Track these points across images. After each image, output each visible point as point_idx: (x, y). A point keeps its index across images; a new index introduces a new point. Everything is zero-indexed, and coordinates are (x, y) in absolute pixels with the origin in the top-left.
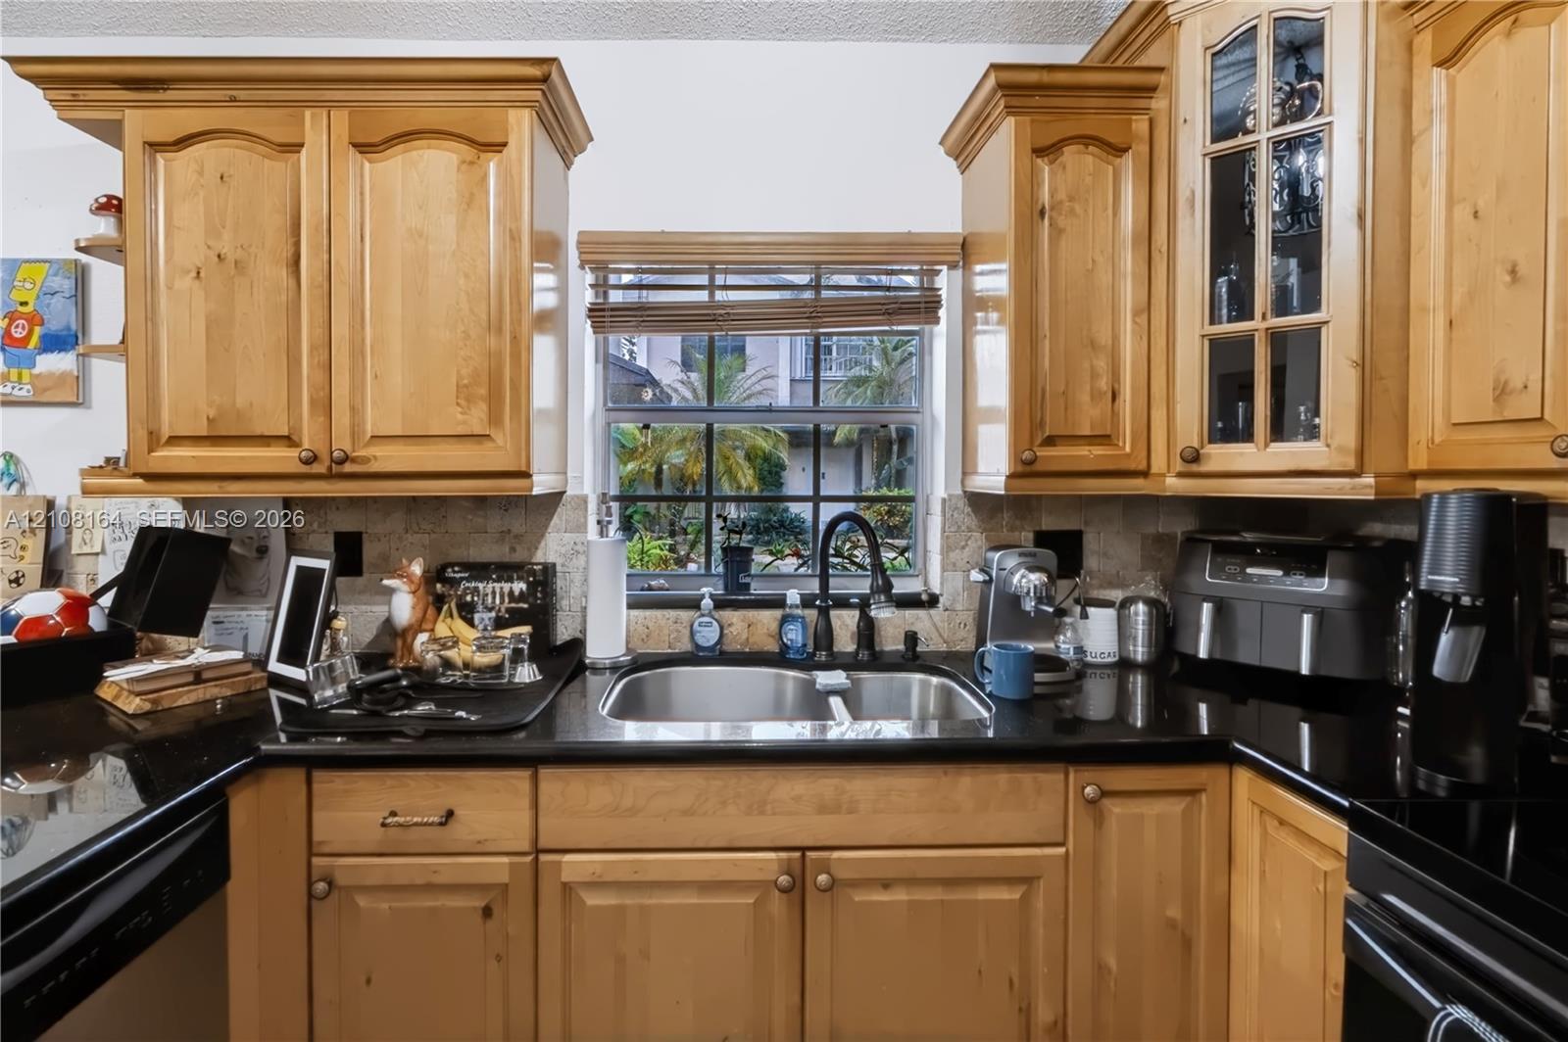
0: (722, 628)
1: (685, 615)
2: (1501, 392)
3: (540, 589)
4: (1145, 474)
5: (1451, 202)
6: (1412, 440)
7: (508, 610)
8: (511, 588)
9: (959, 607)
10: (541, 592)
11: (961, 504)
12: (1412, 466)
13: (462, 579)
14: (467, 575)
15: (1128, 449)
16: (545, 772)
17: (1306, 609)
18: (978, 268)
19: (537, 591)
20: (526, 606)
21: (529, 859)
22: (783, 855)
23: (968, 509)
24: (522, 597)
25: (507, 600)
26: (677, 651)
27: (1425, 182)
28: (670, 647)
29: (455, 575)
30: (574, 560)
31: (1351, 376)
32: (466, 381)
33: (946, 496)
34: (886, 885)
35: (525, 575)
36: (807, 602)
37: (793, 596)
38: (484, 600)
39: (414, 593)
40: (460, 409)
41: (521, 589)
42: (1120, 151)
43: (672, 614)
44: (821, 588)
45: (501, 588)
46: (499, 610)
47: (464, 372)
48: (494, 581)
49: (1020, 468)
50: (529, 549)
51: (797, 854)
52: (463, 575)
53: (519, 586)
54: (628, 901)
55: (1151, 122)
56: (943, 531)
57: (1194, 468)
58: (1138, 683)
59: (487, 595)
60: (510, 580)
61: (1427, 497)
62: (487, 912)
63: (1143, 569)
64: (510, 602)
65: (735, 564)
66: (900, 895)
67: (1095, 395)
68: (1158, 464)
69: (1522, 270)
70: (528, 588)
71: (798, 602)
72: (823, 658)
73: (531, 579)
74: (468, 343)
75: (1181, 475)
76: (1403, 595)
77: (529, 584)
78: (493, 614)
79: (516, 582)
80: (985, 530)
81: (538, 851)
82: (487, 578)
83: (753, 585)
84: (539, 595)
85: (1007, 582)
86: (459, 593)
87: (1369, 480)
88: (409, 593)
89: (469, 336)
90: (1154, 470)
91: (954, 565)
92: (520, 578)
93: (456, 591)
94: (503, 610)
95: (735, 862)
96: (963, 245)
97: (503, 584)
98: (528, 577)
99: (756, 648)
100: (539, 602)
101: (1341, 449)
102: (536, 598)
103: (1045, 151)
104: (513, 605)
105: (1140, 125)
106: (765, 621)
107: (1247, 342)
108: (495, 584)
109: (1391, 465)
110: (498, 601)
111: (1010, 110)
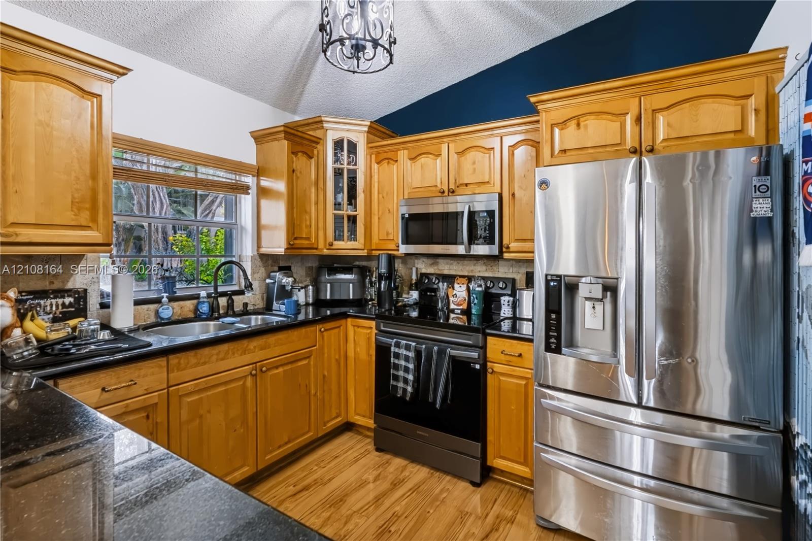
0: (173, 309)
1: (153, 307)
2: (388, 234)
3: (82, 300)
4: (316, 249)
5: (379, 193)
6: (372, 242)
7: (61, 313)
8: (63, 301)
9: (257, 293)
10: (83, 302)
11: (257, 257)
12: (373, 248)
13: (27, 300)
14: (32, 297)
15: (313, 241)
16: (171, 357)
17: (351, 283)
18: (261, 178)
19: (80, 301)
20: (73, 309)
21: (166, 391)
22: (251, 366)
23: (259, 260)
24: (71, 305)
25: (60, 307)
26: (148, 323)
27: (374, 187)
28: (145, 321)
29: (23, 298)
30: (92, 286)
31: (363, 227)
32: (77, 200)
33: (252, 255)
34: (277, 367)
35: (73, 294)
36: (209, 296)
37: (203, 294)
38: (44, 309)
39: (12, 307)
40: (73, 213)
41: (70, 301)
42: (311, 158)
43: (145, 307)
44: (214, 290)
45: (57, 302)
46: (55, 313)
47: (76, 195)
48: (52, 298)
49: (289, 246)
50: (63, 282)
51: (254, 365)
52: (28, 297)
53: (68, 300)
54: (202, 396)
55: (318, 151)
56: (252, 267)
57: (331, 247)
58: (311, 309)
59: (47, 306)
60: (63, 297)
61: (379, 254)
62: (148, 417)
63: (306, 277)
64: (62, 309)
65: (170, 284)
66: (281, 370)
67: (306, 226)
68: (321, 245)
69: (391, 210)
70: (74, 301)
71: (206, 296)
72: (216, 316)
73: (77, 296)
74: (78, 182)
75: (327, 249)
76: (367, 278)
77: (75, 298)
78: (51, 316)
79: (67, 298)
80: (264, 267)
81: (168, 387)
82: (47, 298)
83: (177, 292)
84: (81, 303)
85: (281, 282)
86: (26, 307)
87: (366, 251)
88: (10, 307)
89: (79, 179)
90: (319, 248)
91: (255, 278)
92: (69, 296)
93: (23, 306)
94: (58, 313)
95: (237, 372)
96: (258, 170)
97: (58, 300)
98: (74, 295)
99: (184, 317)
100: (81, 306)
101: (361, 244)
102: (80, 305)
103: (294, 153)
104: (65, 310)
105: (315, 152)
106: (188, 305)
107: (342, 217)
108: (52, 300)
109: (369, 248)
110: (54, 308)
111: (286, 138)
